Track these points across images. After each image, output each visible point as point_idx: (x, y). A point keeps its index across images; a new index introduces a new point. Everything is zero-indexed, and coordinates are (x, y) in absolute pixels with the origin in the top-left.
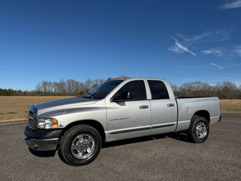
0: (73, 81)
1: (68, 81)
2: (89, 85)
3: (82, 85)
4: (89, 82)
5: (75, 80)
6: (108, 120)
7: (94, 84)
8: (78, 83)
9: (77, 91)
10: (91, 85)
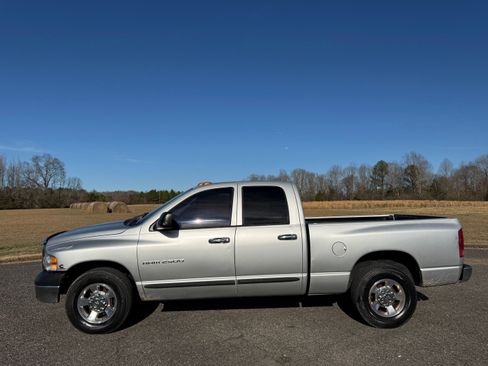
0: (303, 172)
1: (295, 172)
2: (336, 178)
3: (321, 179)
4: (334, 172)
5: (307, 170)
6: (140, 263)
7: (346, 176)
8: (313, 175)
9: (313, 192)
10: (340, 179)
